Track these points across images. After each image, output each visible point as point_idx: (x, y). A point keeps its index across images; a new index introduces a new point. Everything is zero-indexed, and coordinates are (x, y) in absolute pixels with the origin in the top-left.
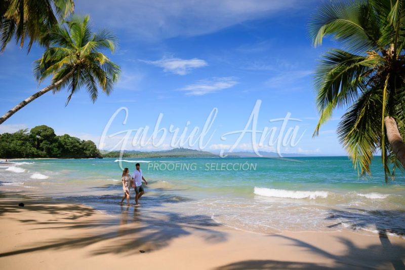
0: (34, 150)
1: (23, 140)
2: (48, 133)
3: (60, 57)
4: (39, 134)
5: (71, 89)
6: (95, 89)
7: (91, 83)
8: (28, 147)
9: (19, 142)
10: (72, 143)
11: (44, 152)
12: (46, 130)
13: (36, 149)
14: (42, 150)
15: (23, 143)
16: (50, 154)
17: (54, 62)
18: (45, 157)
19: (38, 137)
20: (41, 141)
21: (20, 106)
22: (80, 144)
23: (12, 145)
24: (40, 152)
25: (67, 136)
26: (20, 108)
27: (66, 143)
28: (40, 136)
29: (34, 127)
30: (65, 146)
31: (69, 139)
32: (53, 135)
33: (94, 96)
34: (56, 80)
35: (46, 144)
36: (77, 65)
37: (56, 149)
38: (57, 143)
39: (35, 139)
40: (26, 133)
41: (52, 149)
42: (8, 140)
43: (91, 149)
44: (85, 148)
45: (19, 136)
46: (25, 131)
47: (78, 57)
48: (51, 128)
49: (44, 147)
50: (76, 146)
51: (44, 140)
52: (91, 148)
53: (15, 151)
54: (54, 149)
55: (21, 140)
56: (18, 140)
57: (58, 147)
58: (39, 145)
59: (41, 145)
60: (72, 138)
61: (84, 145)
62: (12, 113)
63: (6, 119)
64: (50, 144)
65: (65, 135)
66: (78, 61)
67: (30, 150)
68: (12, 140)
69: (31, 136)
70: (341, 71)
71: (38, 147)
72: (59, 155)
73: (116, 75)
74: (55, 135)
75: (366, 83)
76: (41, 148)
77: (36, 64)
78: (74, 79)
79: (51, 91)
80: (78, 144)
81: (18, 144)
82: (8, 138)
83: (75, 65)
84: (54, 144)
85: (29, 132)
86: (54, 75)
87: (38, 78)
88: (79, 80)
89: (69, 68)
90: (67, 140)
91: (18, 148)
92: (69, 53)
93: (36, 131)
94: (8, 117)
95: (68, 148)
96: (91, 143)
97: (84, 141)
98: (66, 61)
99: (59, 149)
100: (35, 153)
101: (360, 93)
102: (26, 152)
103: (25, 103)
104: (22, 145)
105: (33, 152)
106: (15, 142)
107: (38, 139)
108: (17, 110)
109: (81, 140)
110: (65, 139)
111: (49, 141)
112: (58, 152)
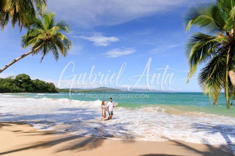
0: (18, 88)
1: (11, 82)
2: (26, 78)
3: (36, 35)
4: (21, 79)
5: (43, 53)
6: (57, 54)
7: (55, 50)
8: (14, 86)
9: (9, 84)
10: (40, 84)
11: (24, 89)
12: (25, 76)
13: (19, 87)
14: (23, 88)
15: (11, 84)
16: (27, 90)
17: (33, 37)
18: (24, 92)
19: (20, 80)
20: (22, 83)
21: (12, 63)
22: (46, 85)
23: (4, 85)
24: (21, 89)
25: (38, 80)
26: (12, 64)
27: (37, 84)
28: (22, 80)
29: (18, 75)
30: (37, 86)
31: (39, 82)
32: (29, 79)
33: (57, 57)
34: (34, 47)
35: (25, 84)
36: (47, 40)
37: (31, 88)
38: (32, 84)
39: (18, 82)
40: (13, 78)
41: (29, 88)
42: (2, 82)
43: (52, 88)
44: (48, 87)
45: (9, 80)
46: (12, 77)
47: (47, 34)
48: (28, 76)
49: (24, 86)
50: (43, 86)
51: (24, 82)
52: (52, 86)
53: (6, 88)
54: (30, 87)
55: (10, 82)
56: (8, 82)
57: (32, 87)
58: (20, 85)
59: (22, 85)
60: (41, 81)
61: (48, 85)
62: (7, 67)
63: (3, 70)
64: (27, 85)
65: (37, 80)
66: (47, 37)
67: (15, 88)
68: (4, 82)
69: (16, 80)
70: (202, 45)
71: (20, 87)
72: (32, 91)
73: (70, 46)
74: (31, 80)
75: (216, 51)
76: (22, 87)
77: (22, 39)
78: (45, 48)
79: (31, 54)
80: (44, 85)
81: (8, 85)
82: (2, 81)
83: (45, 39)
84: (30, 85)
85: (15, 77)
86: (33, 45)
87: (23, 47)
88: (48, 48)
89: (42, 41)
90: (37, 82)
91: (8, 87)
92: (42, 32)
93: (19, 77)
94: (5, 69)
95: (38, 87)
96: (52, 84)
97: (48, 83)
98: (40, 37)
99: (33, 87)
100: (18, 90)
101: (212, 57)
102: (13, 89)
103: (15, 61)
104: (10, 85)
105: (17, 89)
106: (6, 83)
107: (20, 82)
108: (10, 65)
109: (46, 82)
110: (36, 82)
111: (27, 83)
112: (32, 89)
